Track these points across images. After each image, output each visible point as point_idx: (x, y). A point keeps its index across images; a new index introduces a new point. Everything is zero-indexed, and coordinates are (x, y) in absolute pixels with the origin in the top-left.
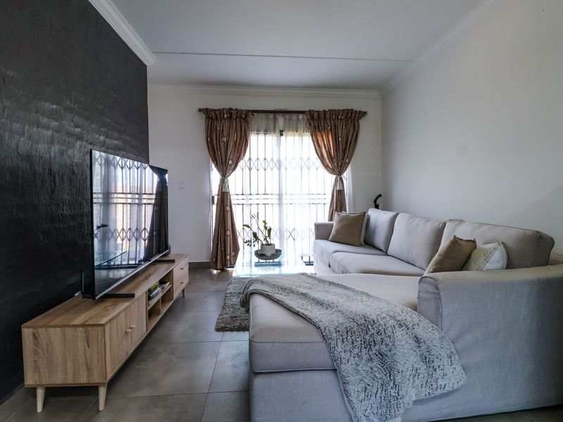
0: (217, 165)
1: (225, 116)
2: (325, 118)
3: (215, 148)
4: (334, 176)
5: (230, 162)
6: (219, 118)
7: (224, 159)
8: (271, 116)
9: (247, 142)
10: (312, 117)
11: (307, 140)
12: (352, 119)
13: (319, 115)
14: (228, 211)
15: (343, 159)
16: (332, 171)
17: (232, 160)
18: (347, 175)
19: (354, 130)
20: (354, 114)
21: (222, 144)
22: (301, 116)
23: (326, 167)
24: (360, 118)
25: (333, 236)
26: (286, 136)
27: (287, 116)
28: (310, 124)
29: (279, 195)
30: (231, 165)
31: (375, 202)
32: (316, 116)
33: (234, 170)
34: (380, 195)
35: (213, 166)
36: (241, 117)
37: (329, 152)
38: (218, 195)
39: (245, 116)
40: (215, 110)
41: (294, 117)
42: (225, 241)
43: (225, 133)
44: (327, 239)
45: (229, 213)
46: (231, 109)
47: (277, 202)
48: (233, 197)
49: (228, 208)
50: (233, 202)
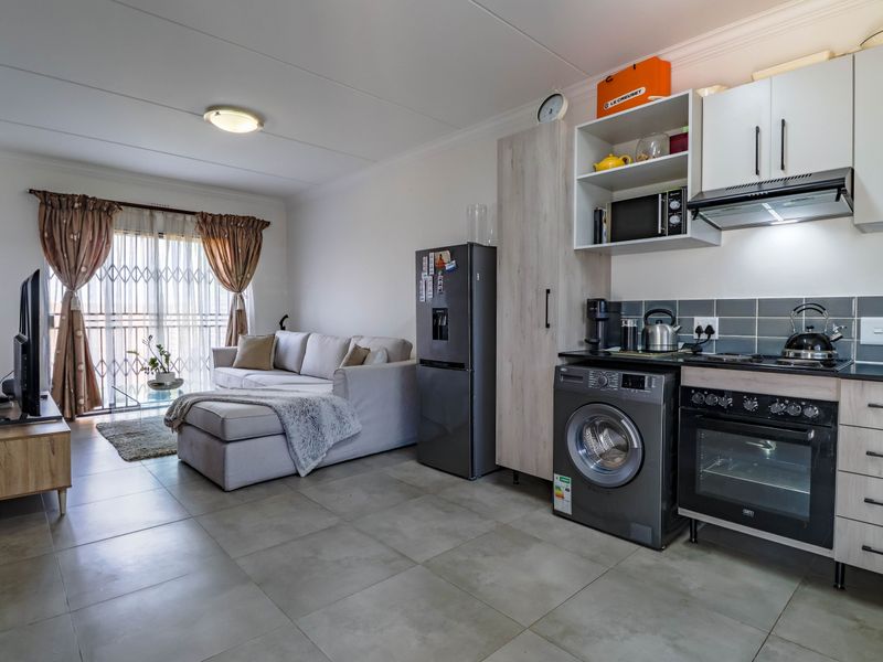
0: (59, 271)
1: (76, 205)
2: (220, 223)
3: (58, 247)
4: (232, 294)
5: (83, 269)
6: (64, 207)
7: (73, 265)
8: (147, 212)
9: (108, 242)
10: (205, 221)
11: (197, 246)
12: (256, 226)
13: (212, 220)
14: (80, 337)
15: (244, 274)
16: (230, 287)
17: (86, 267)
18: (248, 292)
19: (256, 241)
20: (256, 223)
21: (70, 244)
22: (189, 217)
23: (223, 282)
24: (262, 228)
25: (239, 362)
26: (168, 239)
27: (170, 215)
28: (201, 229)
29: (158, 315)
30: (84, 273)
31: (281, 323)
32: (209, 219)
33: (87, 280)
34: (286, 317)
35: (51, 271)
36: (100, 209)
37: (225, 265)
38: (62, 314)
39: (108, 209)
40: (59, 195)
41: (180, 217)
42: (75, 379)
43: (76, 228)
45: (82, 339)
46: (85, 197)
47: (154, 324)
48: (86, 318)
49: (80, 333)
50: (87, 324)
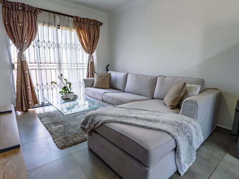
0: (14, 42)
1: (20, 8)
2: (83, 22)
3: (13, 30)
4: (88, 55)
5: (26, 41)
6: (14, 9)
7: (21, 39)
8: (52, 14)
9: (36, 28)
10: (77, 21)
11: (74, 33)
12: (97, 24)
13: (80, 20)
14: (27, 74)
15: (93, 46)
16: (88, 52)
17: (27, 40)
18: (94, 54)
19: (98, 31)
20: (98, 23)
21: (18, 28)
22: (70, 18)
23: (85, 49)
24: (100, 26)
26: (62, 29)
27: (62, 17)
28: (75, 24)
29: (59, 64)
30: (26, 43)
31: (107, 68)
32: (79, 20)
33: (28, 47)
34: (109, 65)
35: (11, 42)
36: (31, 12)
37: (86, 41)
38: (18, 63)
39: (35, 11)
40: (11, 2)
41: (67, 18)
42: (26, 93)
43: (21, 21)
44: (92, 86)
45: (28, 75)
46: (24, 4)
47: (58, 68)
48: (29, 65)
49: (27, 72)
50: (29, 68)
